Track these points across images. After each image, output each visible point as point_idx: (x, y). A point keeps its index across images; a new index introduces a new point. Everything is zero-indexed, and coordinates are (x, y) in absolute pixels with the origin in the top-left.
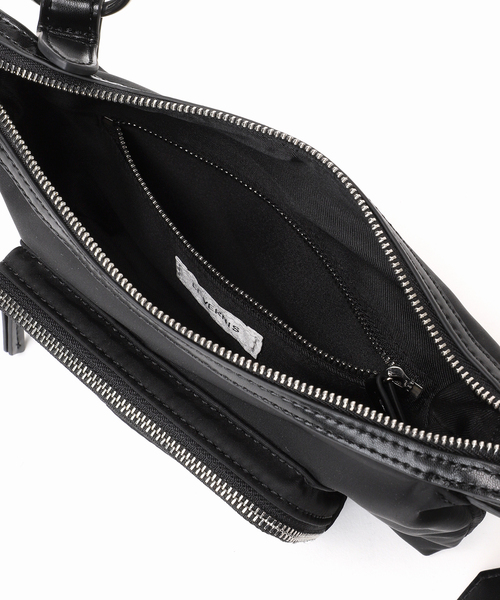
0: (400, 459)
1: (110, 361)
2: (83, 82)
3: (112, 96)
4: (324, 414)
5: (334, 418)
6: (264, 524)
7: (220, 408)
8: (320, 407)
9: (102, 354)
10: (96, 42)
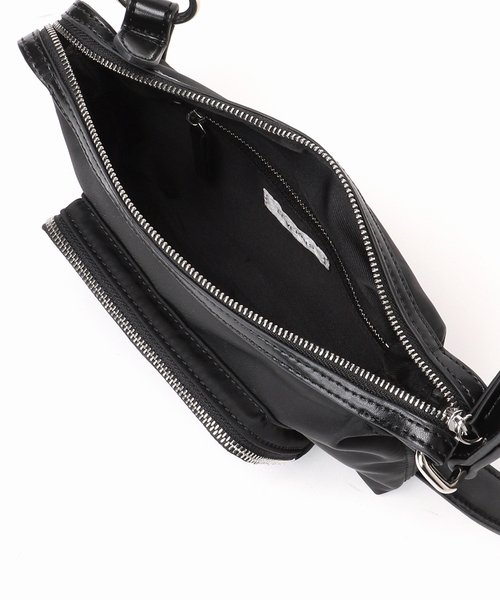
0: (342, 396)
1: (131, 301)
2: (146, 73)
3: (167, 87)
4: (288, 352)
5: (295, 357)
6: (233, 449)
7: (209, 351)
8: (285, 347)
9: (125, 294)
10: (166, 43)
